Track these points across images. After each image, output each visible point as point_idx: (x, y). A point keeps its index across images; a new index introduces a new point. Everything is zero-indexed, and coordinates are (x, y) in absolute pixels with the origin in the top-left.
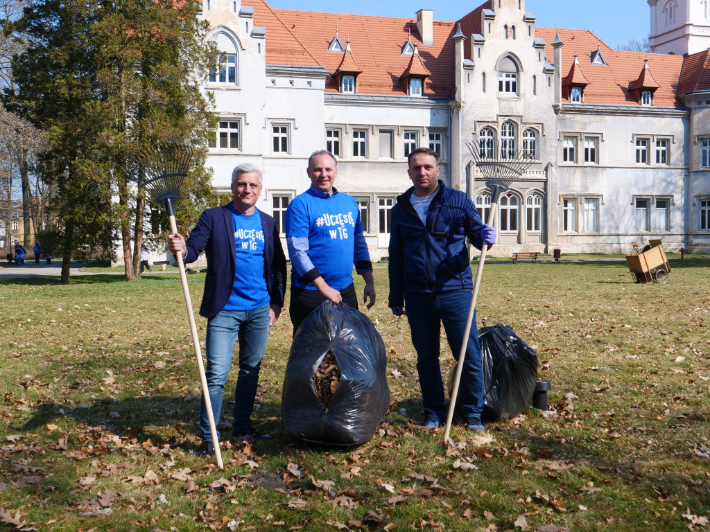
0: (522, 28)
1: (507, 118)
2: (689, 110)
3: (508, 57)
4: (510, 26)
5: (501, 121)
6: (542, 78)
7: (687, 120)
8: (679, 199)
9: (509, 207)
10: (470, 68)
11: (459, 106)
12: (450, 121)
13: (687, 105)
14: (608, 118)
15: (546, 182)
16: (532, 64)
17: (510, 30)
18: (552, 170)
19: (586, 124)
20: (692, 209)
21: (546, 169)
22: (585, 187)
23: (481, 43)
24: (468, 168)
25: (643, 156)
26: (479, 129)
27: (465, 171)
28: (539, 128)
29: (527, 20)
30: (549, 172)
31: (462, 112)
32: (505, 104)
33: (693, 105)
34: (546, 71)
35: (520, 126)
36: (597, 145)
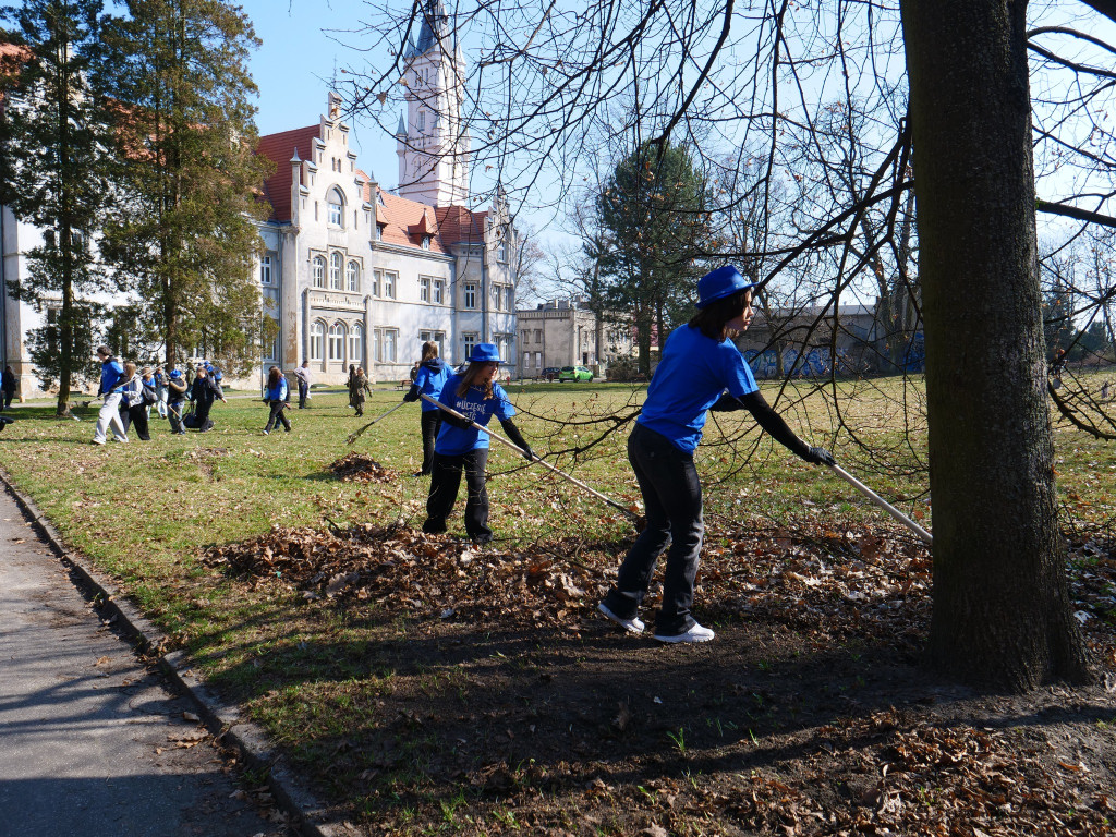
0: (346, 162)
1: (335, 249)
2: (456, 257)
3: (335, 189)
4: (337, 159)
5: (331, 251)
6: (362, 213)
7: (454, 265)
8: (449, 334)
9: (335, 336)
10: (305, 194)
11: (296, 232)
12: (281, 246)
13: (453, 252)
14: (402, 257)
15: (365, 314)
16: (355, 199)
17: (337, 164)
18: (370, 302)
19: (386, 261)
20: (458, 341)
21: (365, 301)
22: (386, 320)
23: (313, 171)
24: (305, 294)
25: (426, 295)
26: (313, 256)
27: (300, 298)
28: (359, 260)
29: (351, 156)
30: (368, 304)
31: (299, 238)
32: (334, 234)
33: (460, 254)
34: (365, 208)
35: (346, 258)
36: (394, 281)
